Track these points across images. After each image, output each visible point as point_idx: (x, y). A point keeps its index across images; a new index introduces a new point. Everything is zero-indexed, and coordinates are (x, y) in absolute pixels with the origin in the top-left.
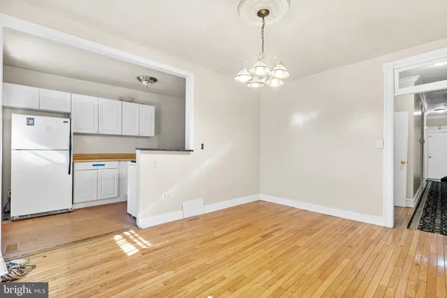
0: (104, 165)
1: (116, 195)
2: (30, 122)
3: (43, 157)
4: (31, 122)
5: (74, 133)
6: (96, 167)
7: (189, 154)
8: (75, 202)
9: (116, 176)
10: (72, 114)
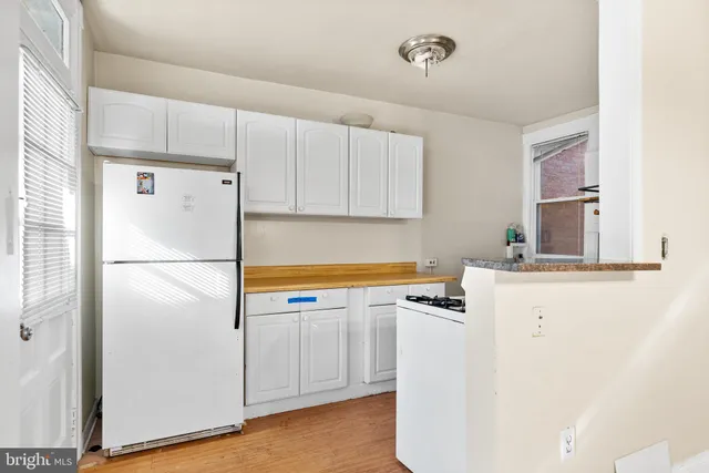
0: (314, 299)
1: (341, 381)
2: (145, 186)
3: (176, 282)
4: (147, 184)
5: (246, 214)
6: (295, 306)
7: (631, 279)
8: (249, 401)
9: (343, 327)
10: (238, 162)
